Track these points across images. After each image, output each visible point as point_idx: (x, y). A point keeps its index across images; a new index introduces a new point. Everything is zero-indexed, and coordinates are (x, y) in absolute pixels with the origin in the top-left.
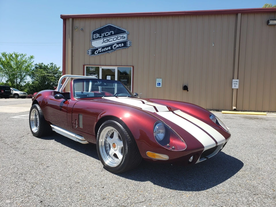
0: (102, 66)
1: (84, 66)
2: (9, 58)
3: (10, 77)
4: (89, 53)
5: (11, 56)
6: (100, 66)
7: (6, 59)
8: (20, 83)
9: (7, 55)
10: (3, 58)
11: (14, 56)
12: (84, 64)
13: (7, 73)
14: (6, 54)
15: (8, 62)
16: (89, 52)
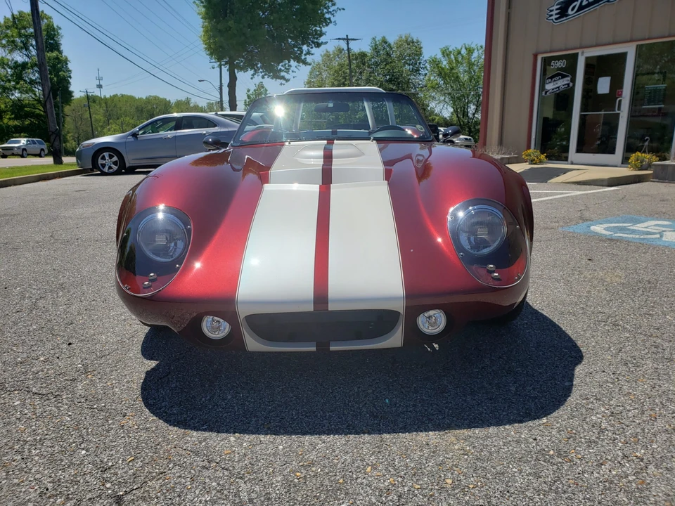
0: (585, 50)
1: (535, 56)
2: (455, 58)
3: (455, 102)
4: (551, 15)
5: (459, 53)
6: (579, 51)
7: (450, 63)
8: (474, 114)
9: (451, 52)
10: (443, 59)
11: (464, 52)
12: (534, 52)
13: (449, 94)
14: (451, 49)
15: (452, 69)
16: (552, 11)
